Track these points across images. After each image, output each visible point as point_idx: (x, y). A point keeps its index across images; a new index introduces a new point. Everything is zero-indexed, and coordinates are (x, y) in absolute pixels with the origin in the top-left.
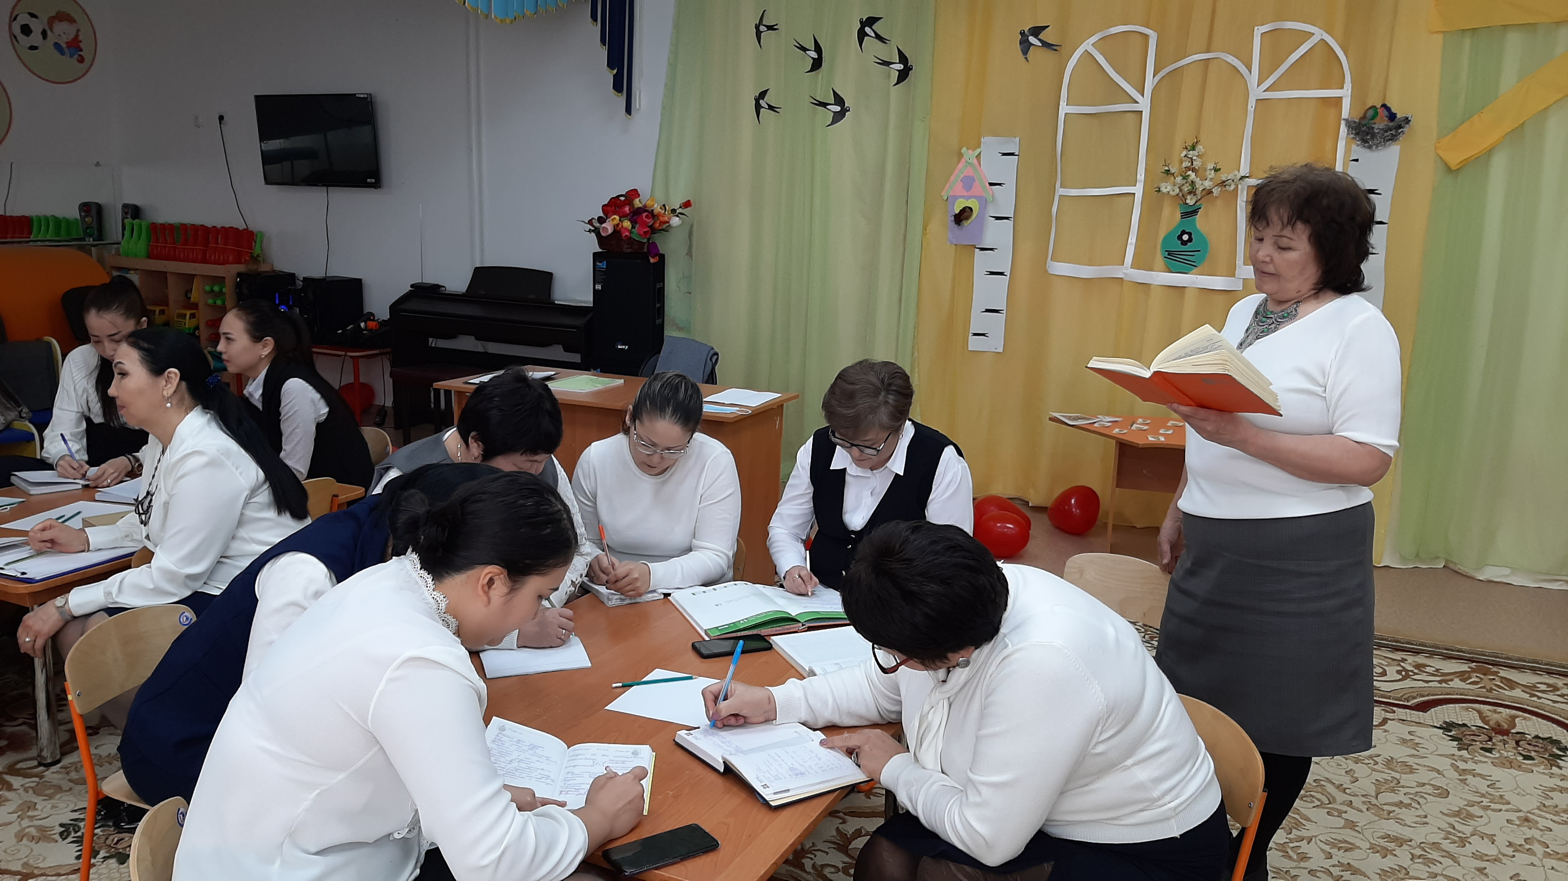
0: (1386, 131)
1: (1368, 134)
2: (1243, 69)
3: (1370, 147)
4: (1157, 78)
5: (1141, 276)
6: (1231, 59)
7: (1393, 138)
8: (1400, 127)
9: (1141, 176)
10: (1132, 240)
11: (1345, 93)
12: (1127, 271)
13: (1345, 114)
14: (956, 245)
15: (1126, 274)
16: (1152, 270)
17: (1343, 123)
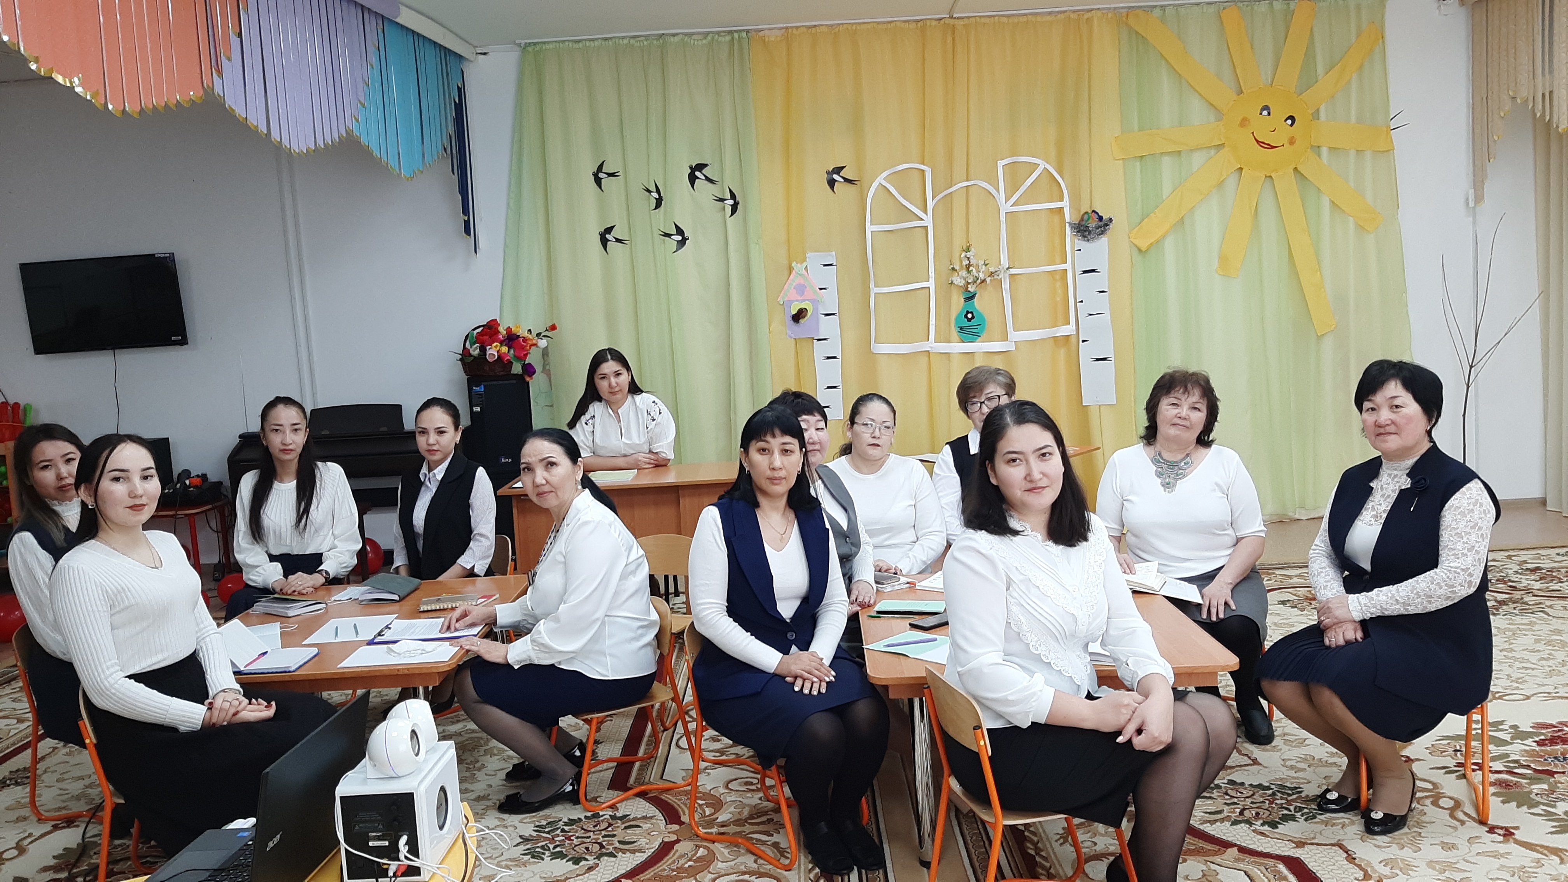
0: (1098, 228)
1: (1085, 231)
2: (994, 192)
3: (1088, 240)
4: (935, 201)
5: (943, 347)
6: (984, 185)
7: (1103, 233)
8: (1106, 225)
9: (932, 274)
10: (933, 321)
11: (1065, 204)
12: (932, 345)
13: (1068, 219)
14: (796, 339)
15: (931, 348)
16: (949, 342)
17: (1067, 225)
